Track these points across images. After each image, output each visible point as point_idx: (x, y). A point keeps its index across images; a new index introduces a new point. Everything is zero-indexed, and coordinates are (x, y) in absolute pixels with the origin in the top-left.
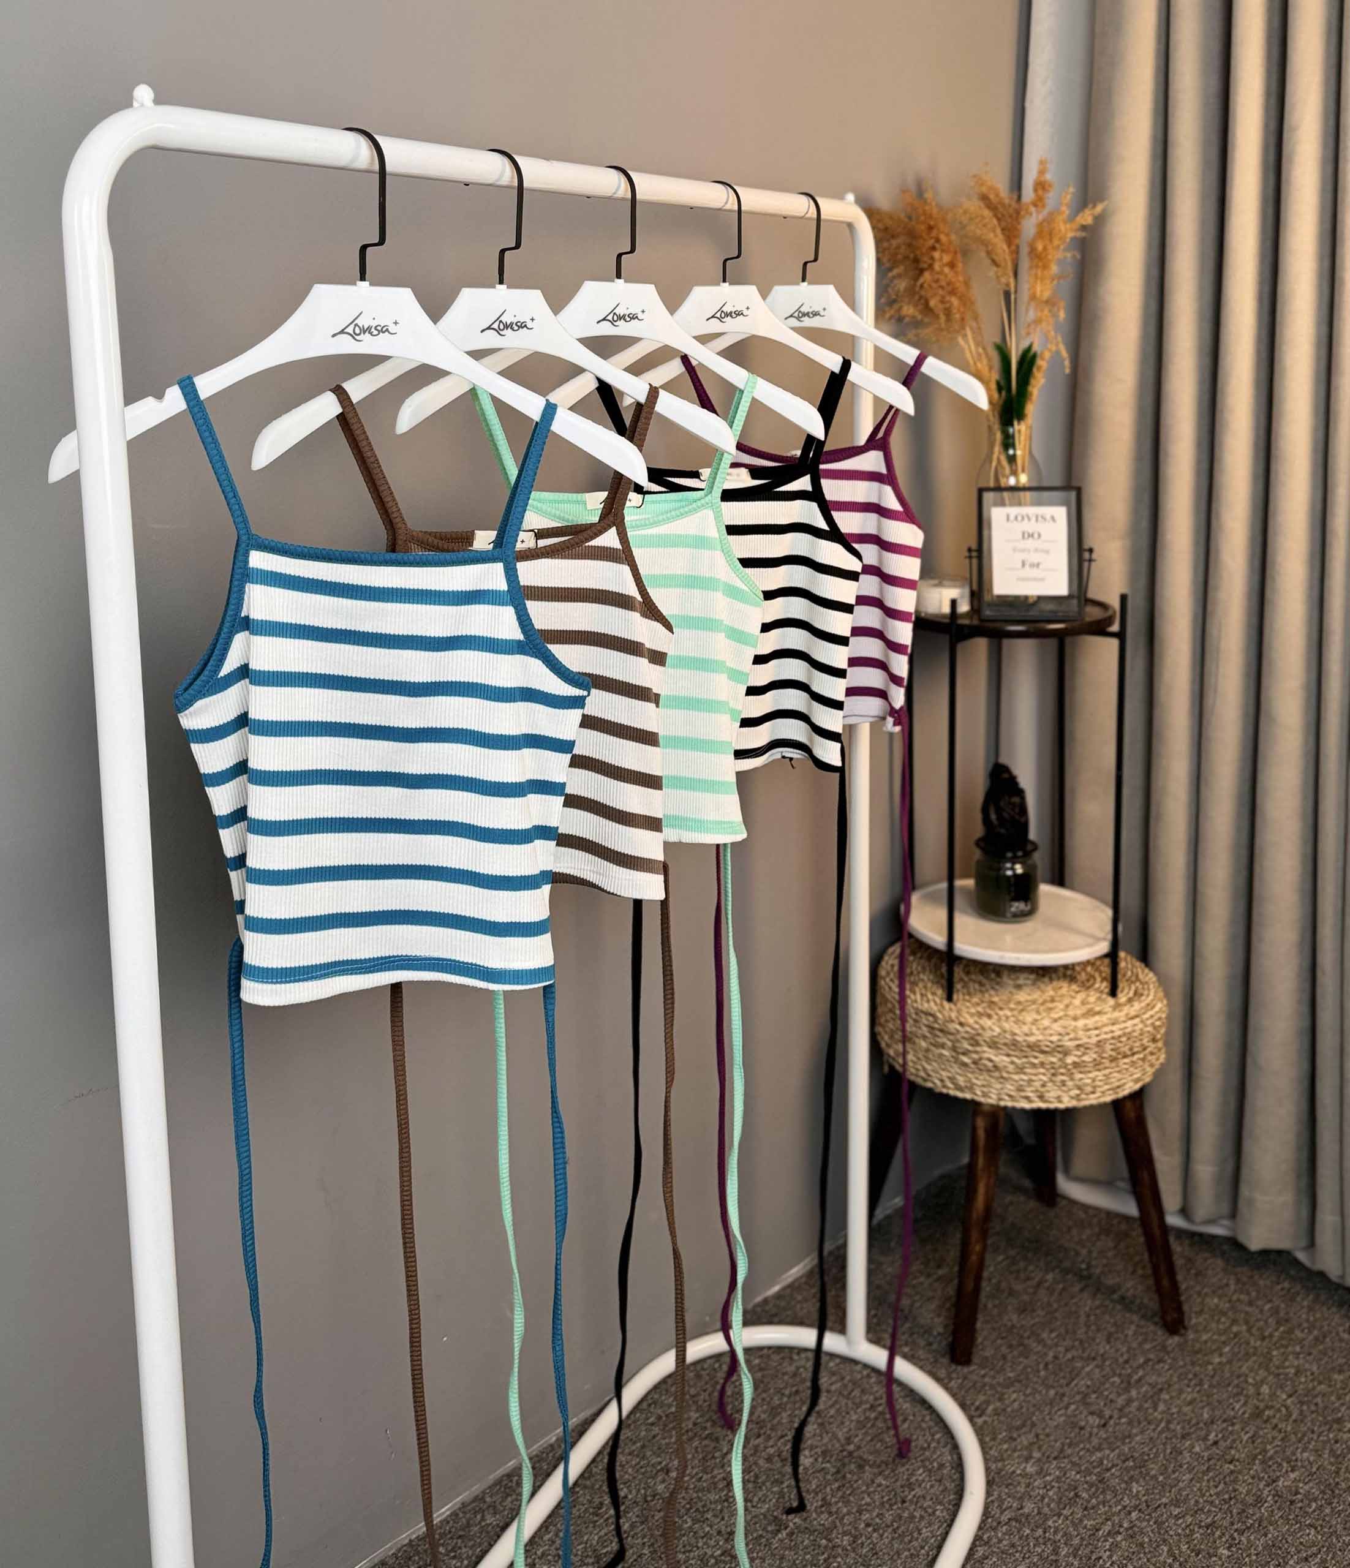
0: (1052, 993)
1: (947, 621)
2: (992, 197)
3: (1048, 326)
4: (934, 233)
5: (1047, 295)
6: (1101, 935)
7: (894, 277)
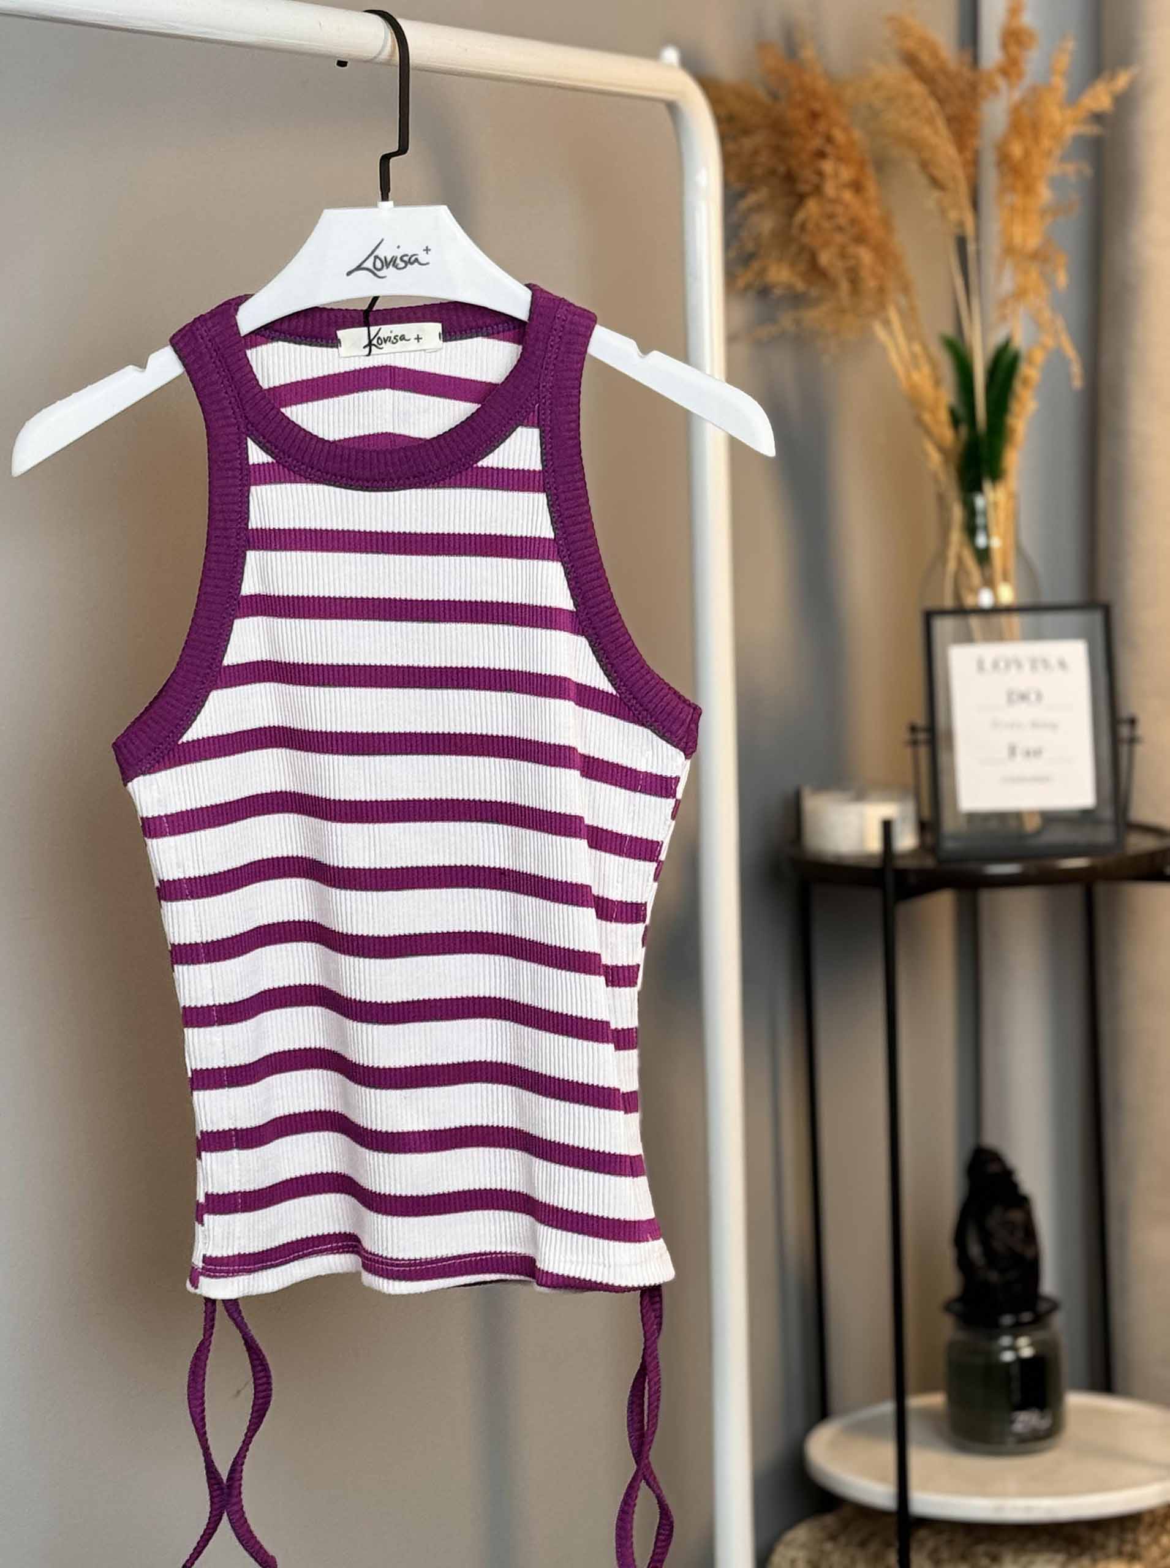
1: (876, 864)
2: (925, 57)
3: (1038, 303)
5: (1033, 242)
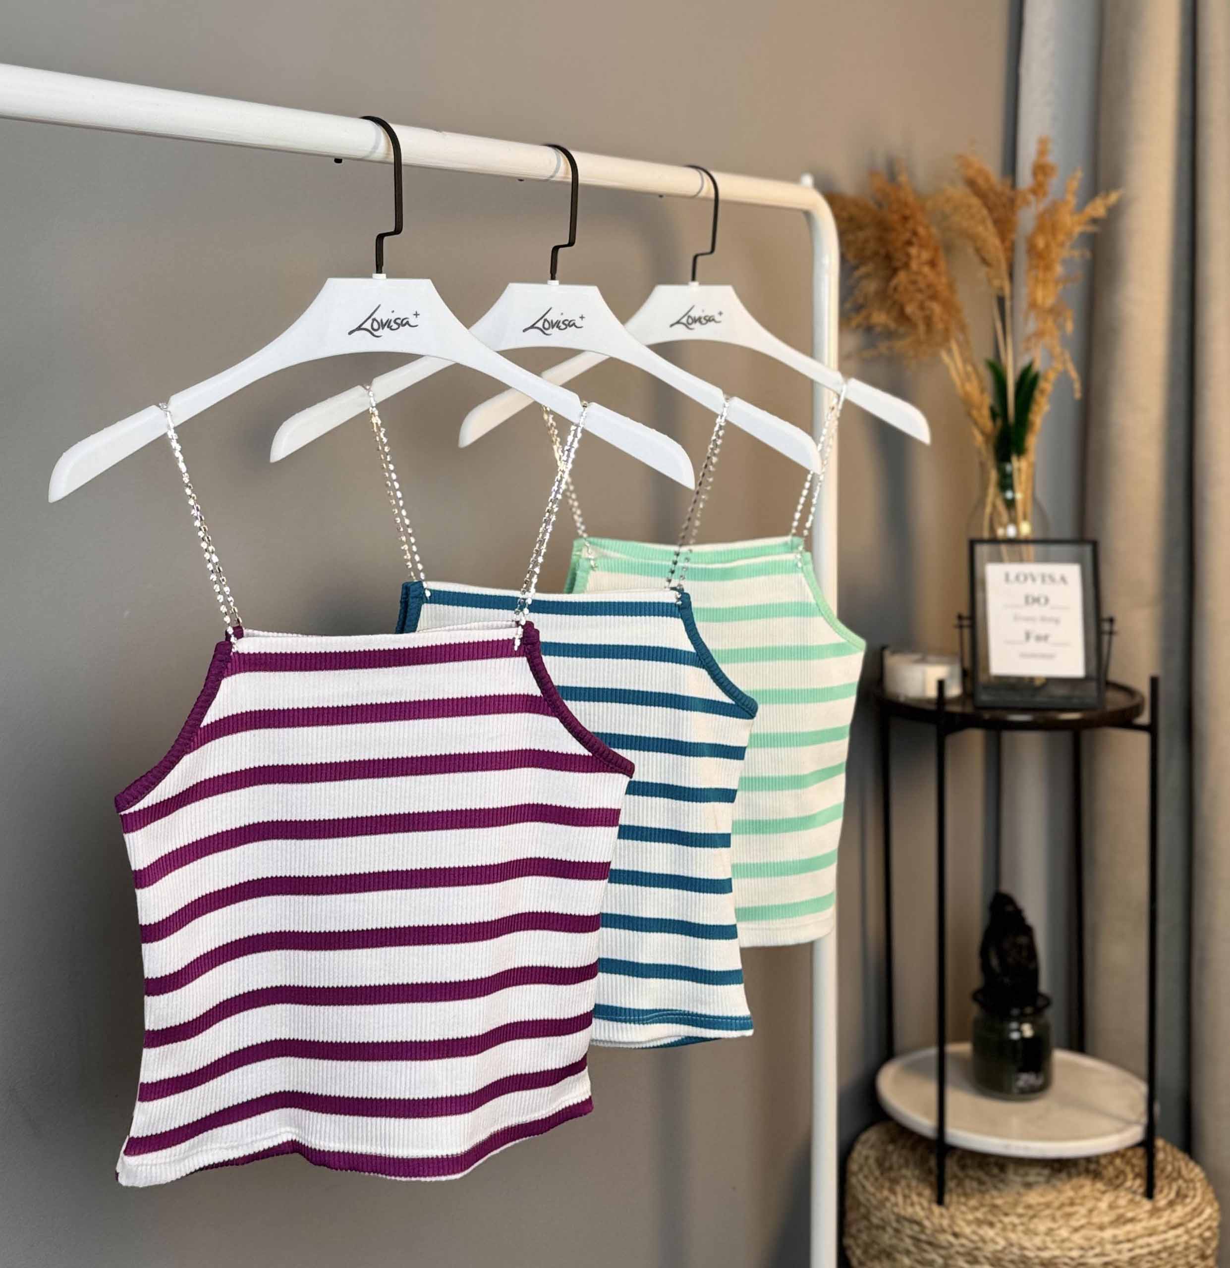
0: (1071, 1194)
1: (933, 707)
2: (981, 181)
3: (1052, 341)
4: (910, 225)
5: (1050, 301)
6: (1133, 1117)
7: (861, 278)
